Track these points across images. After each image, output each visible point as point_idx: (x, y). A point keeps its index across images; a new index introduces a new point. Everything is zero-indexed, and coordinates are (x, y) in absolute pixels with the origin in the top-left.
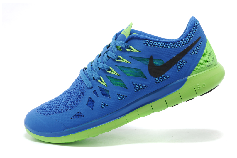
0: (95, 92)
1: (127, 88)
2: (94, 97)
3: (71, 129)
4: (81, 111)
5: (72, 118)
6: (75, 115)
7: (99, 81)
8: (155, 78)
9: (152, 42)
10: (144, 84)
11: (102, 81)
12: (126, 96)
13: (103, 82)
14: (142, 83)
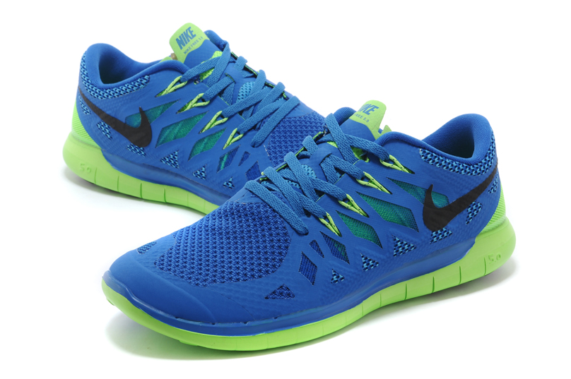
0: (314, 244)
1: (381, 246)
2: (313, 256)
3: (264, 322)
4: (288, 284)
5: (267, 298)
6: (274, 292)
7: (323, 221)
8: (431, 232)
9: (429, 153)
10: (412, 241)
11: (329, 222)
12: (377, 263)
13: (331, 225)
14: (408, 239)
